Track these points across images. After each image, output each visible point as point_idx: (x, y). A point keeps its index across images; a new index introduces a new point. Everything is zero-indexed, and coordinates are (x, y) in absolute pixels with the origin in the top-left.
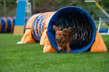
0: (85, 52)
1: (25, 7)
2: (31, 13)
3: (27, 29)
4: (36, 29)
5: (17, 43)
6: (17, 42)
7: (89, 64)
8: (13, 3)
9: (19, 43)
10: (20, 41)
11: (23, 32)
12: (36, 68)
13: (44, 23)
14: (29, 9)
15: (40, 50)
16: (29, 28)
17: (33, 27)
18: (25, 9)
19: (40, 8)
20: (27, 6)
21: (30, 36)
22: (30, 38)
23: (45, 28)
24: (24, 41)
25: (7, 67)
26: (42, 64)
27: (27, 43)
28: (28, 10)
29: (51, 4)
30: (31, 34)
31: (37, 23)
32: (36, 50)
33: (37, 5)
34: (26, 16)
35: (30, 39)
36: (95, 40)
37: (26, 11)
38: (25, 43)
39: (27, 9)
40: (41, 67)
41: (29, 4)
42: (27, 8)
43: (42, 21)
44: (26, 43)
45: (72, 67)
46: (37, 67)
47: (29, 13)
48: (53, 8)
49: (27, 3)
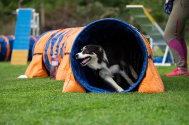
0: (129, 92)
1: (30, 20)
2: (38, 29)
3: (36, 54)
4: (50, 54)
5: (18, 78)
6: (18, 76)
7: (138, 110)
8: (9, 14)
9: (22, 77)
10: (24, 74)
11: (26, 59)
12: (52, 117)
13: (63, 44)
14: (36, 24)
15: (57, 88)
16: (39, 54)
17: (46, 51)
18: (30, 23)
19: (54, 23)
20: (33, 18)
21: (40, 66)
22: (40, 68)
23: (65, 54)
24: (30, 74)
25: (6, 114)
26: (63, 110)
27: (35, 77)
28: (35, 26)
29: (70, 16)
30: (41, 63)
31: (53, 44)
32: (51, 89)
33: (47, 16)
34: (32, 34)
35: (39, 70)
36: (145, 74)
37: (32, 26)
38: (31, 77)
39: (33, 24)
40: (60, 115)
41: (36, 15)
42: (33, 21)
43: (60, 41)
44: (33, 77)
45: (111, 114)
46: (54, 115)
47: (36, 29)
48: (74, 22)
49: (33, 13)
